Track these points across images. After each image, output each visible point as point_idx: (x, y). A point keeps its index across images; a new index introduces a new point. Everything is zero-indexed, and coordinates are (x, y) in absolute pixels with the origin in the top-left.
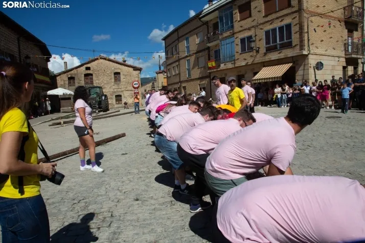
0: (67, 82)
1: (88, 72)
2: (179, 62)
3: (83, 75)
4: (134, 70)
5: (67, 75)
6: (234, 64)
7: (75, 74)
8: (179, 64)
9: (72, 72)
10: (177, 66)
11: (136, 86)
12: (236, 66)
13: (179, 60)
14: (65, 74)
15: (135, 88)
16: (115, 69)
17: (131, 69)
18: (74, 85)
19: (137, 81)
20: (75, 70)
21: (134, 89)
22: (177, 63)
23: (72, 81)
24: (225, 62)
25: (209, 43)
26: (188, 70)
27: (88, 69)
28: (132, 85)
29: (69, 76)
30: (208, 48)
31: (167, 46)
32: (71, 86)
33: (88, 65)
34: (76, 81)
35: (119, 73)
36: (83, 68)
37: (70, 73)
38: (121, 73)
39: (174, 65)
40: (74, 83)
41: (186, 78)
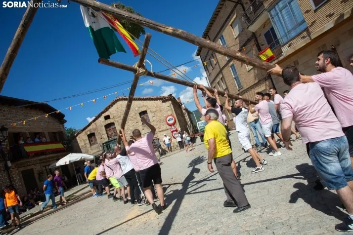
0: (88, 141)
1: (109, 121)
2: (222, 73)
3: (104, 128)
4: (163, 102)
5: (86, 133)
6: (309, 34)
7: (95, 129)
8: (223, 77)
9: (91, 127)
10: (221, 79)
11: (171, 122)
12: (313, 36)
13: (221, 71)
14: (84, 132)
15: (170, 125)
16: (139, 107)
17: (159, 102)
18: (97, 143)
19: (171, 115)
20: (93, 124)
21: (169, 127)
22: (221, 76)
23: (93, 138)
24: (289, 43)
25: (252, 24)
26: (235, 78)
27: (107, 117)
28: (165, 122)
29: (89, 133)
30: (254, 35)
31: (203, 61)
32: (93, 144)
33: (106, 114)
34: (97, 137)
35: (145, 112)
36: (102, 119)
37: (88, 129)
38: (148, 112)
39: (218, 79)
40: (96, 139)
41: (237, 90)
